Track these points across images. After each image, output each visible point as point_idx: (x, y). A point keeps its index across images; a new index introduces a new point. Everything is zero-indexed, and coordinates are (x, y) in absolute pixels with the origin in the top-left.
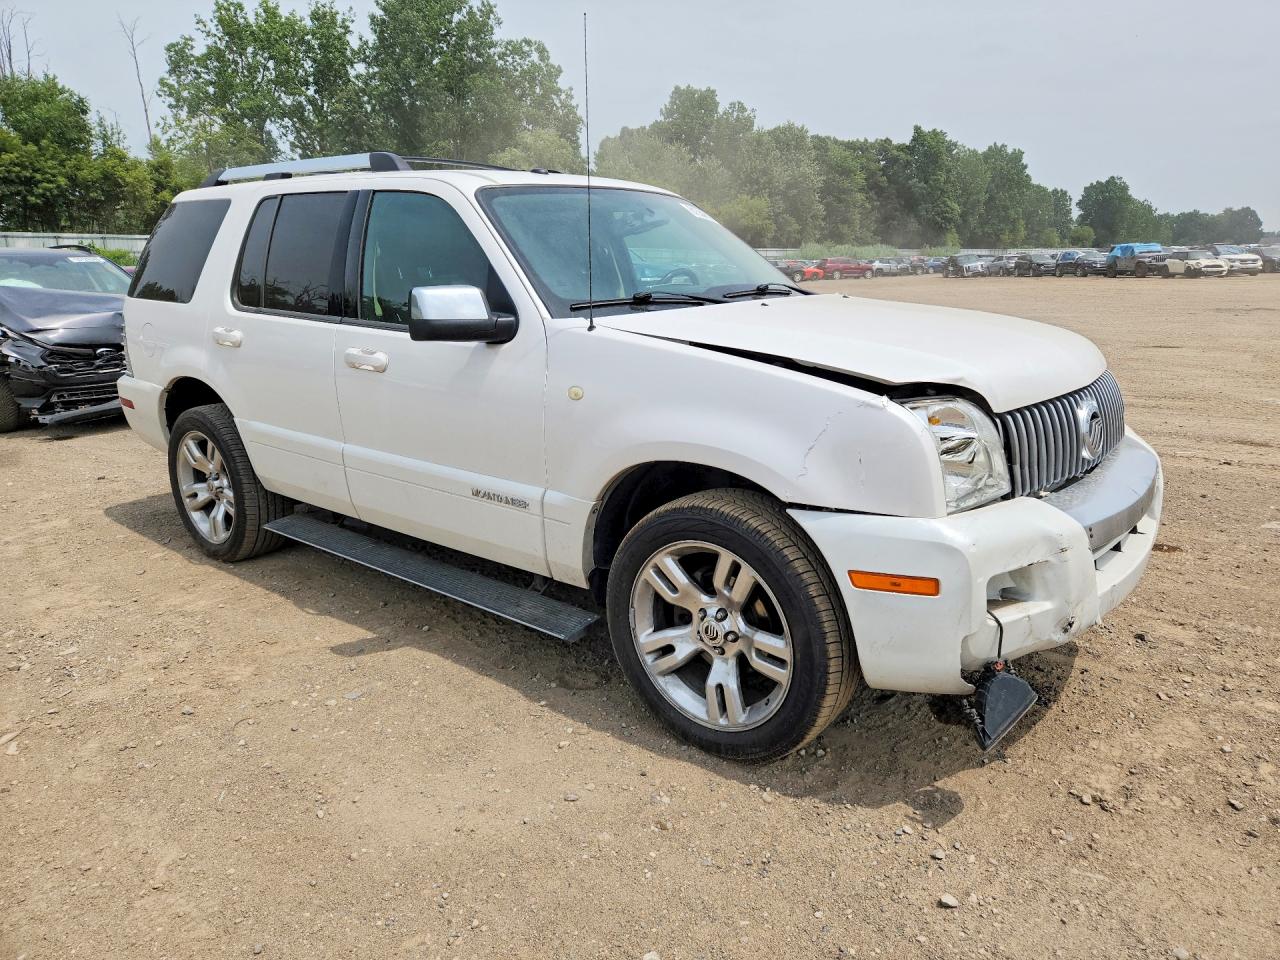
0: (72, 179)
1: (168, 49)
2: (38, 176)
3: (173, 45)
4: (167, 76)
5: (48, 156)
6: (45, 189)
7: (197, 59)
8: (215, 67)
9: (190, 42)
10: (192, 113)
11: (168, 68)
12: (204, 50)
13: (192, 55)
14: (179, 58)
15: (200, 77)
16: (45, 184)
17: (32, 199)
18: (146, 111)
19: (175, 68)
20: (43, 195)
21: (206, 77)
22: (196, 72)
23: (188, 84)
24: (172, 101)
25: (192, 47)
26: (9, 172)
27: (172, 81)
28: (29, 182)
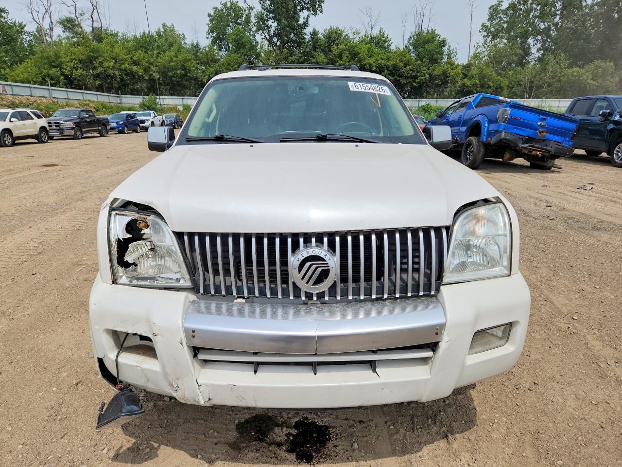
0: (430, 75)
1: (490, 9)
2: (418, 74)
3: (493, 6)
4: (486, 22)
5: (424, 65)
6: (421, 80)
7: (503, 11)
8: (511, 14)
9: (501, 3)
10: (493, 39)
11: (488, 17)
12: (507, 6)
13: (500, 9)
14: (494, 12)
15: (502, 20)
16: (421, 77)
17: (415, 84)
18: (470, 40)
19: (491, 17)
20: (419, 82)
21: (505, 19)
22: (500, 18)
23: (495, 25)
24: (485, 34)
25: (502, 5)
26: (408, 74)
27: (488, 24)
28: (416, 77)
